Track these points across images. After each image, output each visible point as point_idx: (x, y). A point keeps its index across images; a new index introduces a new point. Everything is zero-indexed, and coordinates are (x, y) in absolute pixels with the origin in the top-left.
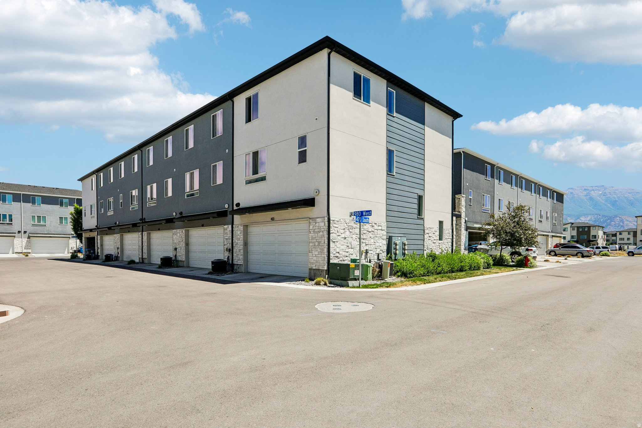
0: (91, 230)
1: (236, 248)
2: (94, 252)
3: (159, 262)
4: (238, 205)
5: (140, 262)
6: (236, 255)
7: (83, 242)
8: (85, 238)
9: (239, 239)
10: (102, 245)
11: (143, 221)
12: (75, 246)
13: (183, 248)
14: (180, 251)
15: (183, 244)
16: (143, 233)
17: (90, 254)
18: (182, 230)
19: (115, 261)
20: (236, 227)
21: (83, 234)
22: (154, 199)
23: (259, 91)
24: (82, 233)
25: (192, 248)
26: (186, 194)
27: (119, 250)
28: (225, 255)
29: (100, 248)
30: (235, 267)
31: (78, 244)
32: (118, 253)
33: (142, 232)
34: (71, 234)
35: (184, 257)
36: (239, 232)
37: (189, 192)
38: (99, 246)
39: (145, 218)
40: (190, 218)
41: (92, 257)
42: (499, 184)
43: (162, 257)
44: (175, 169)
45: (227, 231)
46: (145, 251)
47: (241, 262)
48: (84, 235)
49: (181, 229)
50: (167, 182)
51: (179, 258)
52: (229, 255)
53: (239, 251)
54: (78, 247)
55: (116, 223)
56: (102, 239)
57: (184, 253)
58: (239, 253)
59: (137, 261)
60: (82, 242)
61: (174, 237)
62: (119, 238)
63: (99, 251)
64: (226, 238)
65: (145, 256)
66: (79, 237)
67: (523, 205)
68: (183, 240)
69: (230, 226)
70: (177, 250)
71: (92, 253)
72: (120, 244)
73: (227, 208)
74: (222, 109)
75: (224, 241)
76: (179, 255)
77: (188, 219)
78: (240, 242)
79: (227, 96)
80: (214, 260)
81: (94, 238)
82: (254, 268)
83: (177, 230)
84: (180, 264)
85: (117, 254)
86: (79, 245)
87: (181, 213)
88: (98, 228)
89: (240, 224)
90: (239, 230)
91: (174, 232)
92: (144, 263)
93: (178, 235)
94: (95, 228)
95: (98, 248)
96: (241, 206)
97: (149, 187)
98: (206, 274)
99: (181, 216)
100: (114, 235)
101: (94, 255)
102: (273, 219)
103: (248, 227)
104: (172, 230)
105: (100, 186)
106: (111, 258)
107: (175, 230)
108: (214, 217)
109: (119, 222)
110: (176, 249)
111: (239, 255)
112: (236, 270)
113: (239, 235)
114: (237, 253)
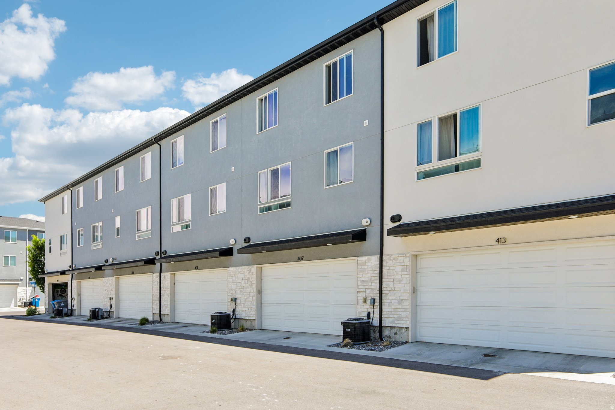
1: (391, 298)
4: (396, 218)
5: (155, 320)
6: (390, 310)
9: (400, 281)
10: (79, 295)
11: (163, 256)
13: (251, 298)
14: (244, 302)
15: (252, 291)
17: (61, 309)
18: (250, 267)
19: (106, 318)
20: (392, 258)
21: (46, 279)
22: (185, 220)
25: (270, 297)
26: (259, 207)
27: (113, 302)
28: (359, 310)
29: (76, 299)
30: (388, 333)
32: (111, 306)
33: (161, 272)
35: (254, 313)
36: (399, 269)
37: (268, 203)
39: (166, 251)
40: (274, 247)
41: (63, 313)
44: (233, 168)
45: (366, 267)
46: (166, 301)
47: (403, 323)
48: (49, 280)
49: (247, 267)
50: (214, 192)
51: (241, 314)
52: (371, 309)
55: (107, 261)
56: (80, 286)
57: (254, 307)
59: (151, 319)
61: (231, 281)
62: (114, 284)
63: (75, 303)
64: (364, 279)
65: (166, 310)
68: (251, 285)
69: (375, 260)
70: (238, 301)
71: (63, 307)
72: (114, 292)
73: (366, 227)
75: (357, 285)
76: (243, 311)
77: (268, 248)
78: (402, 285)
79: (375, 20)
80: (348, 320)
81: (66, 284)
83: (238, 268)
84: (248, 325)
85: (109, 307)
87: (247, 240)
88: (72, 270)
90: (398, 264)
91: (230, 272)
92: (163, 322)
93: (241, 276)
94: (68, 268)
95: (72, 299)
96: (405, 221)
97: (174, 202)
99: (247, 244)
100: (104, 279)
101: (66, 310)
102: (501, 241)
103: (419, 258)
104: (225, 268)
105: (78, 207)
107: (232, 269)
109: (113, 259)
110: (235, 300)
111: (399, 310)
112: (389, 337)
113: (400, 273)
114: (393, 307)
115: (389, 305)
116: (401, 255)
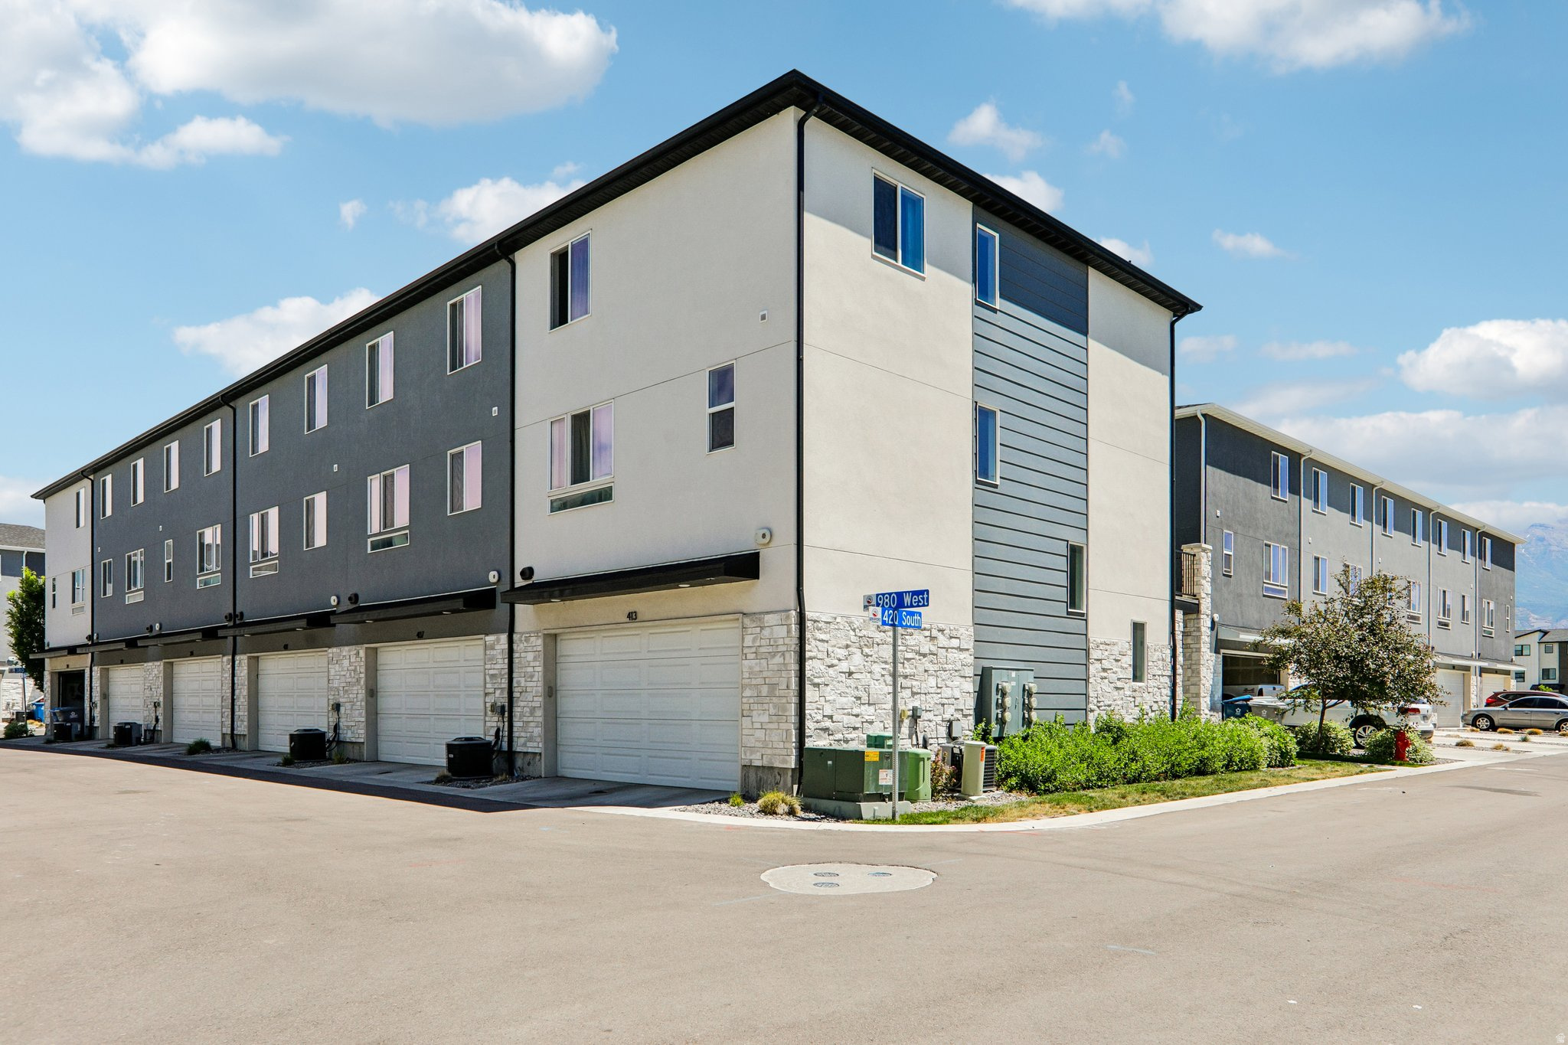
0: (72, 650)
1: (522, 704)
2: (81, 719)
3: (285, 747)
4: (528, 573)
5: (226, 746)
6: (521, 724)
7: (45, 686)
8: (52, 674)
9: (532, 676)
10: (105, 696)
11: (238, 622)
12: (19, 698)
13: (359, 703)
14: (348, 712)
15: (360, 691)
16: (237, 657)
17: (68, 724)
18: (358, 647)
19: (145, 743)
20: (523, 639)
21: (47, 661)
22: (272, 554)
23: (589, 232)
24: (43, 660)
25: (387, 703)
26: (369, 540)
27: (160, 710)
28: (488, 724)
29: (98, 705)
30: (519, 762)
31: (29, 694)
32: (157, 720)
33: (234, 654)
34: (9, 661)
35: (362, 731)
36: (530, 656)
37: (380, 534)
38: (97, 697)
39: (242, 614)
40: (382, 614)
41: (73, 732)
42: (1313, 511)
43: (293, 730)
44: (336, 466)
45: (495, 652)
46: (242, 712)
47: (536, 746)
48: (53, 665)
49: (354, 647)
50: (310, 506)
51: (347, 735)
52: (500, 725)
53: (532, 713)
54: (29, 701)
55: (151, 629)
56: (108, 678)
57: (363, 719)
58: (531, 719)
59: (216, 742)
60: (41, 688)
61: (332, 672)
62: (162, 675)
63: (97, 713)
64: (492, 672)
65: (242, 728)
66: (34, 670)
67: (1389, 575)
68: (358, 681)
69: (504, 637)
70: (342, 709)
71: (74, 720)
72: (162, 692)
73: (494, 584)
74: (480, 287)
75: (485, 683)
76: (348, 726)
77: (375, 614)
78: (534, 684)
79: (496, 247)
80: (455, 740)
81: (81, 674)
82: (575, 763)
83: (342, 648)
84: (351, 753)
85: (154, 723)
86: (30, 697)
87: (354, 598)
88: (93, 644)
89: (532, 632)
90: (530, 649)
91: (331, 655)
92: (237, 750)
93: (346, 663)
94: (86, 641)
95: (93, 705)
96: (537, 577)
97: (255, 518)
98: (429, 783)
99: (354, 606)
100: (145, 664)
101: (79, 726)
102: (632, 616)
103: (559, 639)
104: (326, 649)
105: (104, 515)
106: (134, 735)
107: (335, 650)
108: (454, 611)
109: (161, 625)
110: (337, 707)
111: (532, 724)
112: (522, 769)
113: (532, 664)
114: (525, 719)
115: (520, 718)
116: (532, 635)
